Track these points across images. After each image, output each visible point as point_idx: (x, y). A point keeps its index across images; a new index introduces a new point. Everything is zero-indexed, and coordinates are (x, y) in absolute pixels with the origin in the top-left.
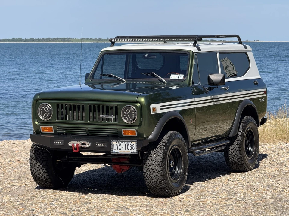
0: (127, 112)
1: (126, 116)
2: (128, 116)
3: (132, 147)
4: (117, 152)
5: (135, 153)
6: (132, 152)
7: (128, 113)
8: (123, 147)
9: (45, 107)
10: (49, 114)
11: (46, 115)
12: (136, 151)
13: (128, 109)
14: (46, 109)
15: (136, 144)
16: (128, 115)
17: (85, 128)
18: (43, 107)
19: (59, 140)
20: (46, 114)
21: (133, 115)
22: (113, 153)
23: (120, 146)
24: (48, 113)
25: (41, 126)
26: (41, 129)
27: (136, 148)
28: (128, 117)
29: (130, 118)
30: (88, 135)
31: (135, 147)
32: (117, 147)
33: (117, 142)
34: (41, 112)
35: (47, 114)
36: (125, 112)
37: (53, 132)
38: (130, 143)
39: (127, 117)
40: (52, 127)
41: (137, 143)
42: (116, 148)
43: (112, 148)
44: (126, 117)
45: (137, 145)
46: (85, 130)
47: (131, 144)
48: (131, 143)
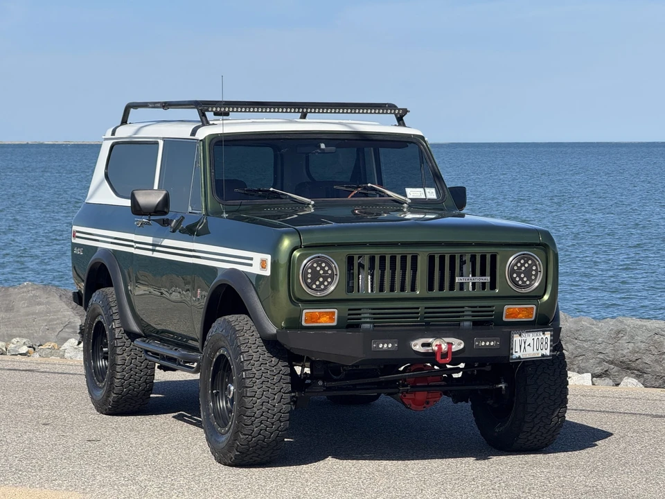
0: (519, 268)
1: (519, 275)
2: (522, 276)
3: (544, 343)
4: (519, 358)
5: (547, 356)
6: (543, 356)
7: (523, 268)
8: (529, 345)
9: (320, 265)
10: (329, 280)
11: (322, 283)
12: (550, 351)
13: (522, 261)
14: (323, 268)
15: (551, 336)
16: (521, 273)
17: (418, 308)
18: (315, 265)
19: (385, 339)
20: (321, 279)
21: (534, 273)
22: (512, 359)
23: (525, 343)
24: (328, 277)
25: (305, 311)
26: (303, 318)
27: (551, 346)
28: (521, 279)
29: (525, 279)
30: (428, 324)
31: (549, 343)
32: (520, 346)
33: (520, 335)
34: (309, 276)
35: (325, 279)
36: (516, 268)
37: (335, 324)
38: (541, 335)
39: (520, 277)
40: (336, 311)
41: (552, 333)
42: (518, 349)
43: (512, 349)
44: (517, 279)
45: (552, 338)
46: (418, 313)
47: (543, 336)
48: (544, 334)
